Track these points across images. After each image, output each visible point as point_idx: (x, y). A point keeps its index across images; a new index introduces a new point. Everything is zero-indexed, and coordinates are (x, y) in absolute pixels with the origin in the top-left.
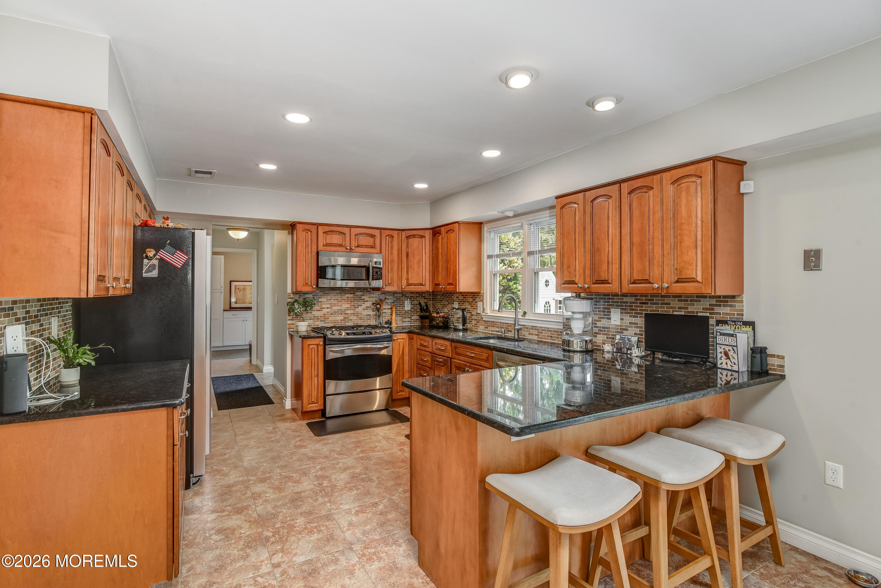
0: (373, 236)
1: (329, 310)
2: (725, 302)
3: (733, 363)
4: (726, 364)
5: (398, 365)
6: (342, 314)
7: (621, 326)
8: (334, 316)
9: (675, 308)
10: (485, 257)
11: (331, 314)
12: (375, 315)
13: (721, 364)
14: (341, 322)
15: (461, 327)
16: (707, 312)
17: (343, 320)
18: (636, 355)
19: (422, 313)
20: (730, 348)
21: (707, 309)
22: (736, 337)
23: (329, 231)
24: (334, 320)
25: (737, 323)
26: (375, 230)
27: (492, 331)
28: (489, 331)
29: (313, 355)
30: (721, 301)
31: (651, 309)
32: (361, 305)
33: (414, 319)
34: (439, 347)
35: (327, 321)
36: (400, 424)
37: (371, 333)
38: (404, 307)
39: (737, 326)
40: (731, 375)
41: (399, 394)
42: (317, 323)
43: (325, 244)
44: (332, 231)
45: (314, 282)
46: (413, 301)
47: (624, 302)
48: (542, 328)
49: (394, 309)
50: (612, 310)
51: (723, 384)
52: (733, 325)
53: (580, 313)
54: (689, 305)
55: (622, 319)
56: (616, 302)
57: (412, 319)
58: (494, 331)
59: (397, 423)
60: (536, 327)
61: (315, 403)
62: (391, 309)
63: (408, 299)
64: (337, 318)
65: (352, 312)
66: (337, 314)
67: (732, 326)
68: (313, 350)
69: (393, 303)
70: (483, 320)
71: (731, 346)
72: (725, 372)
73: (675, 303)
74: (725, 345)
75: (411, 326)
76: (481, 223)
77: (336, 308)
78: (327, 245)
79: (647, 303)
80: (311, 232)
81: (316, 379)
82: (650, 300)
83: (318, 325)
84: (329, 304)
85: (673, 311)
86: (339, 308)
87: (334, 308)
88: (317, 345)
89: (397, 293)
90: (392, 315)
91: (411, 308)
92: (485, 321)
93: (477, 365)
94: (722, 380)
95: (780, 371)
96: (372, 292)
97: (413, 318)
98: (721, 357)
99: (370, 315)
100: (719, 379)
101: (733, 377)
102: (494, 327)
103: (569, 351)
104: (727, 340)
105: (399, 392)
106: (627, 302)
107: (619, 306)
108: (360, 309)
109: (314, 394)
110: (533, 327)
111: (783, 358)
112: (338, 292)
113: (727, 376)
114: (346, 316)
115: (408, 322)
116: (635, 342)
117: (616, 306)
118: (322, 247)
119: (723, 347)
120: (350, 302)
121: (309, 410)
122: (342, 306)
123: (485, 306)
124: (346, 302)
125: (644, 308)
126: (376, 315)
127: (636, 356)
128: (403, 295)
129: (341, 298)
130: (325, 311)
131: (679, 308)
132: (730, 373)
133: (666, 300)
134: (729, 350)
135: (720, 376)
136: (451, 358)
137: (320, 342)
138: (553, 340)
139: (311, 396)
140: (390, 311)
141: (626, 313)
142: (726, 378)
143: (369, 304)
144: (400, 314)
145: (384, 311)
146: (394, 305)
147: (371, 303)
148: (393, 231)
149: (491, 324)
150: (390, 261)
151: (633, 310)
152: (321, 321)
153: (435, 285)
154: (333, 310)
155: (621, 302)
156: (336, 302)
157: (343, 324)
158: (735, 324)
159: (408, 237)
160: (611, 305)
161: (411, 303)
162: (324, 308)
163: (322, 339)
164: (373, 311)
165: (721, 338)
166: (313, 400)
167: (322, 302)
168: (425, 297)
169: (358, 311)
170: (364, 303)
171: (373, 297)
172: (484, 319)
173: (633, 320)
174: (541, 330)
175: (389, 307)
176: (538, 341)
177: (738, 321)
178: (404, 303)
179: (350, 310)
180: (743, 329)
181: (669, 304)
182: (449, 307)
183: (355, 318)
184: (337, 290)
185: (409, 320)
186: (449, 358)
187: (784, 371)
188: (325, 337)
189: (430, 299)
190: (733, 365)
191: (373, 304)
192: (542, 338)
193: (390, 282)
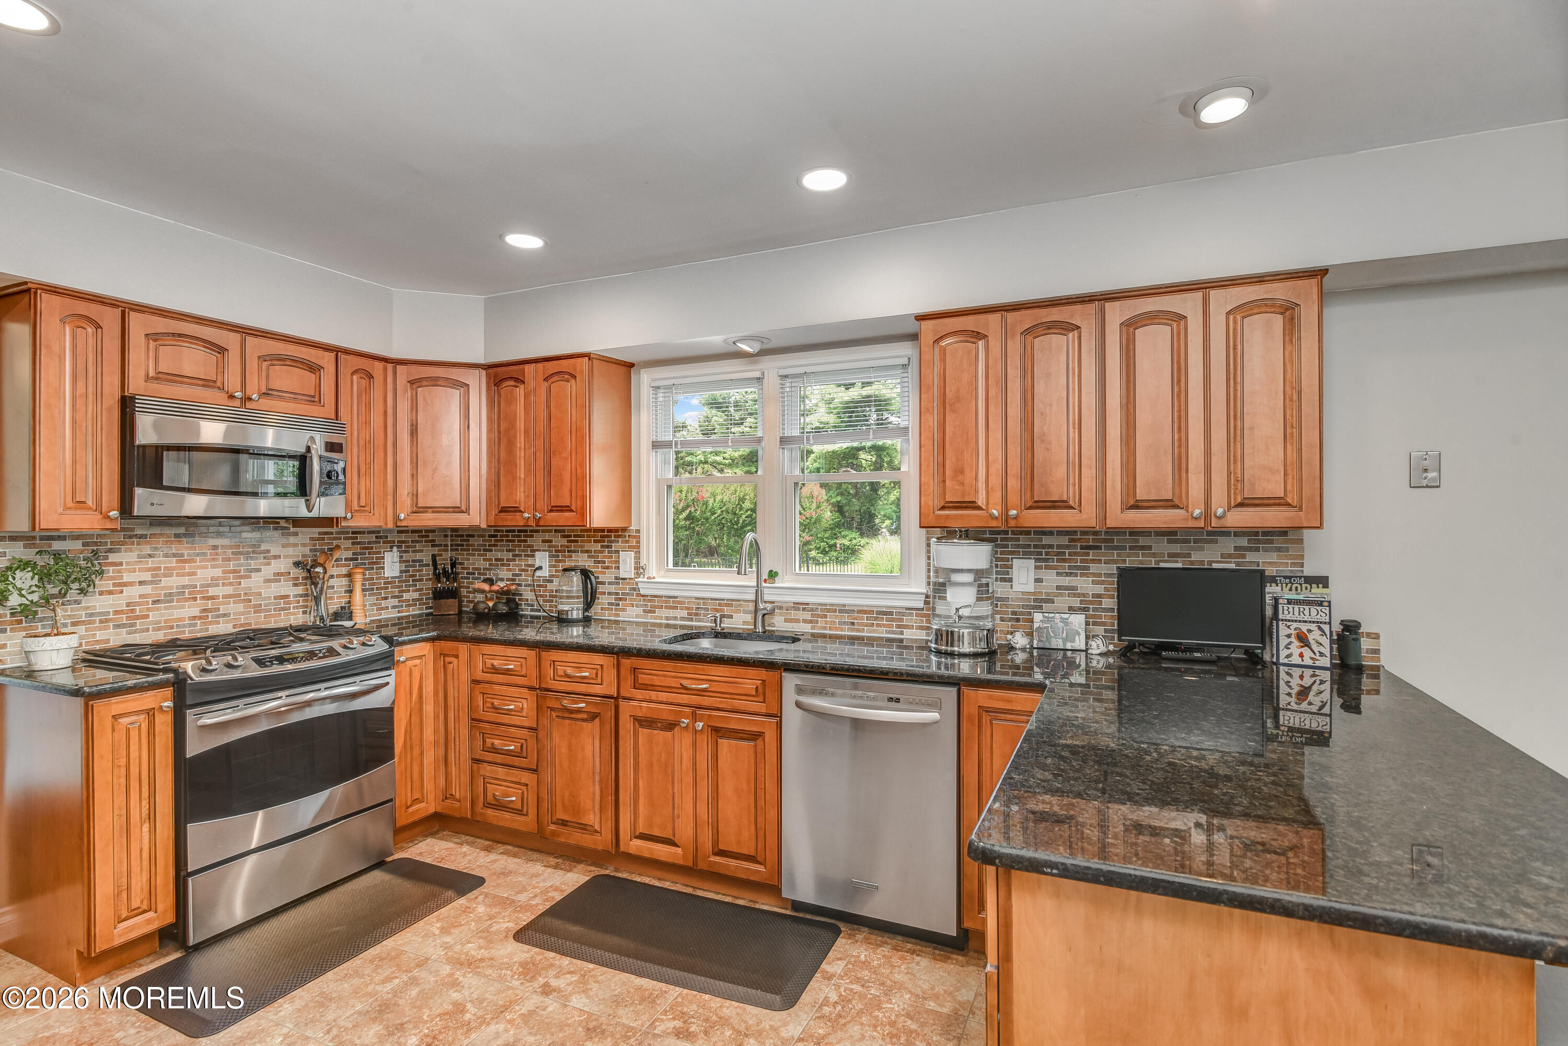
0: (314, 368)
1: (147, 589)
2: (1266, 542)
3: (1318, 654)
4: (1301, 655)
5: (409, 732)
6: (195, 599)
7: (1035, 593)
8: (166, 608)
9: (1162, 555)
10: (645, 445)
11: (154, 602)
12: (301, 596)
13: (1288, 656)
14: (191, 625)
15: (576, 614)
16: (1230, 562)
17: (200, 618)
18: (1098, 652)
19: (439, 582)
20: (1313, 627)
21: (1230, 556)
22: (1329, 606)
23: (168, 334)
24: (166, 621)
25: (1294, 580)
26: (320, 352)
27: (667, 618)
28: (656, 618)
29: (134, 748)
30: (1259, 541)
31: (1133, 561)
32: (259, 570)
33: (409, 600)
34: (570, 671)
35: (141, 624)
36: (462, 901)
37: (332, 652)
38: (383, 568)
39: (1294, 586)
40: (1313, 676)
41: (410, 810)
42: (100, 635)
43: (152, 373)
44: (180, 335)
45: (111, 497)
46: (405, 552)
47: (1044, 547)
48: (826, 605)
49: (358, 578)
50: (1016, 563)
51: (1294, 692)
52: (1287, 584)
53: (969, 571)
54: (1192, 549)
55: (1038, 580)
56: (1023, 546)
57: (403, 601)
58: (675, 618)
59: (450, 901)
60: (808, 604)
61: (145, 912)
62: (349, 575)
63: (395, 549)
64: (177, 613)
65: (229, 590)
66: (178, 601)
67: (1284, 585)
68: (134, 734)
69: (352, 559)
70: (639, 595)
71: (1314, 622)
72: (1296, 672)
73: (1163, 546)
74: (1300, 621)
75: (399, 618)
76: (631, 365)
77: (173, 582)
78: (160, 377)
79: (1099, 548)
80: (98, 326)
81: (146, 828)
82: (1105, 541)
83: (108, 641)
84: (149, 570)
85: (1157, 562)
86: (186, 581)
87: (165, 582)
88: (150, 713)
89: (364, 533)
90: (350, 591)
91: (401, 572)
92: (643, 596)
93: (718, 709)
94: (1290, 687)
95: (1372, 659)
96: (292, 530)
97: (406, 596)
98: (1290, 643)
99: (287, 596)
100: (1282, 683)
101: (1318, 678)
102: (675, 608)
103: (952, 655)
104: (1307, 612)
105: (411, 805)
106: (1051, 546)
107: (1031, 553)
108: (256, 580)
109: (139, 882)
110: (797, 606)
111: (1377, 636)
112: (182, 530)
113: (1301, 677)
114: (210, 604)
115: (394, 607)
116: (1080, 624)
117: (1025, 553)
118: (141, 382)
119: (1295, 625)
120: (223, 560)
121: (117, 942)
122: (194, 574)
123: (643, 562)
124: (208, 560)
125: (1091, 557)
126: (307, 595)
127: (1100, 654)
128: (381, 537)
129: (190, 548)
130: (132, 593)
131: (1170, 555)
132: (1310, 672)
133: (1143, 541)
134: (1310, 631)
135: (1287, 678)
136: (616, 699)
137: (165, 700)
138: (858, 630)
139: (124, 895)
140: (344, 581)
141: (1047, 568)
142: (1300, 682)
143: (282, 565)
144: (373, 589)
145: (332, 582)
146: (356, 566)
147: (291, 561)
148: (371, 361)
149: (666, 602)
150: (362, 442)
151: (1064, 560)
152: (117, 626)
153: (500, 512)
154: (163, 588)
155: (1035, 546)
156: (173, 562)
157: (198, 631)
158: (1290, 582)
159: (415, 383)
160: (1012, 553)
161: (401, 557)
162: (131, 584)
163: (169, 692)
164: (295, 585)
165: (1291, 610)
166: (135, 903)
167: (121, 564)
168: (434, 541)
169: (250, 588)
170: (269, 564)
171: (296, 545)
172: (642, 592)
173: (1066, 581)
174: (822, 610)
175: (344, 571)
176: (813, 635)
177: (1296, 577)
178: (383, 558)
179: (223, 584)
180: (1313, 591)
181: (1150, 548)
182: (516, 565)
183: (240, 607)
184: (179, 525)
185: (395, 602)
186: (611, 697)
187: (1379, 660)
188: (180, 684)
189: (446, 545)
190: (1318, 658)
191: (297, 564)
192: (825, 628)
193: (363, 503)
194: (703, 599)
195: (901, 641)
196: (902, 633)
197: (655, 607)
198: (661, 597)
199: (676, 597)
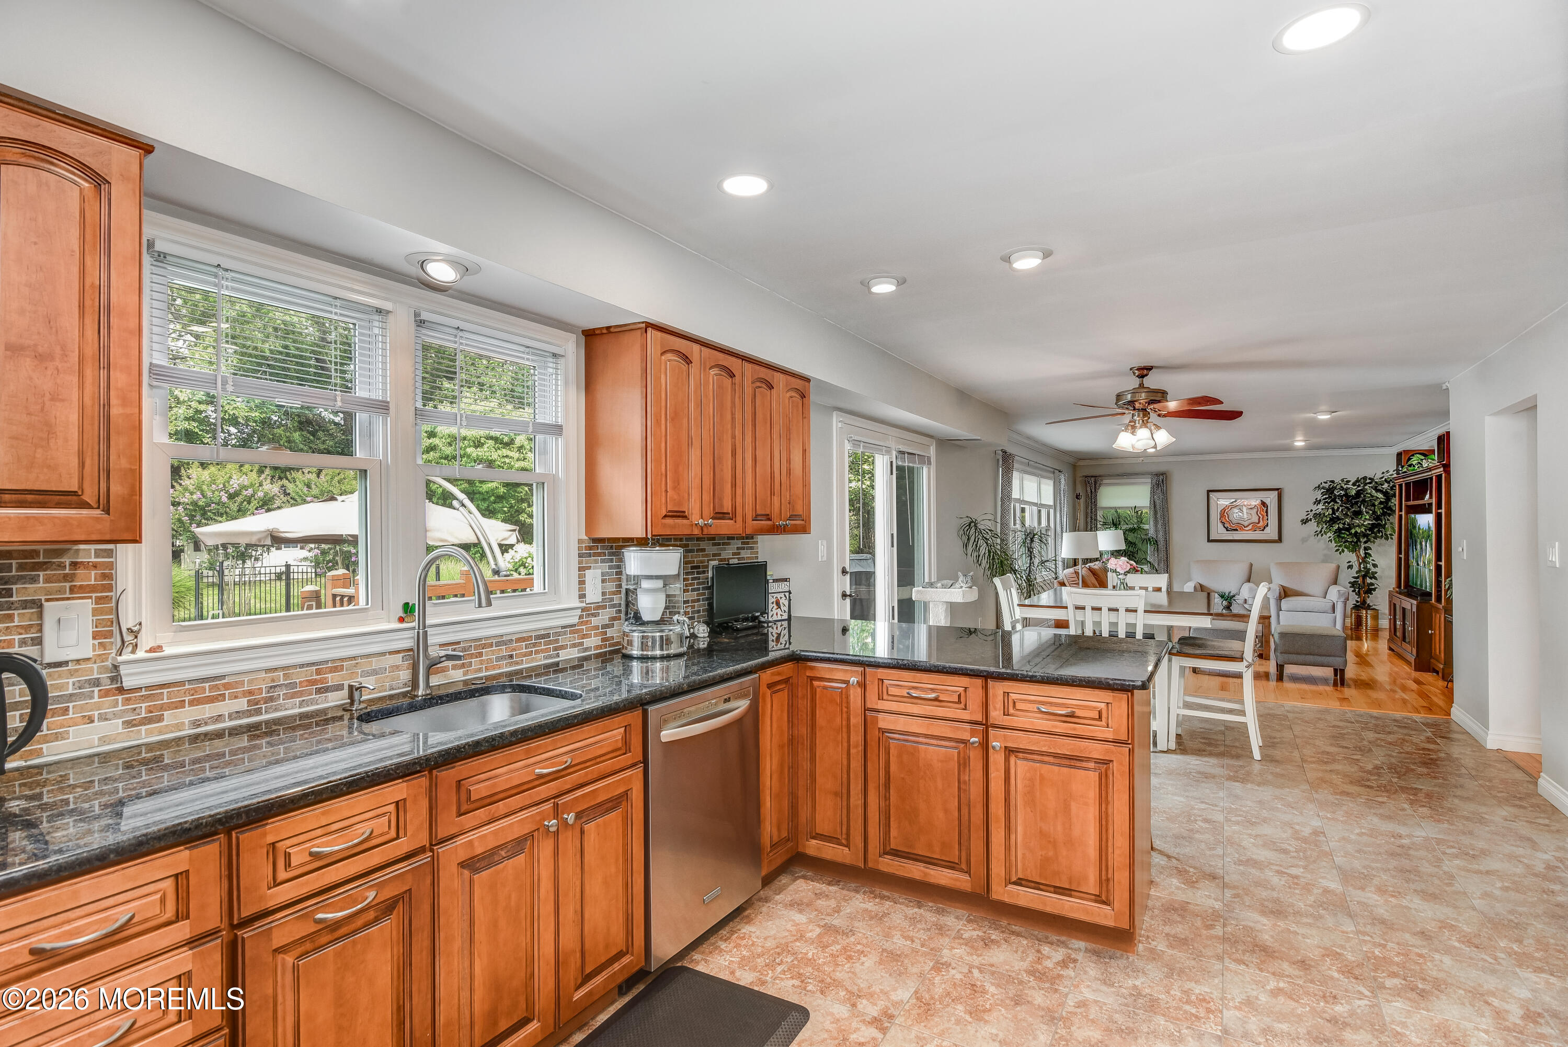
194: (284, 668)
195: (557, 664)
196: (558, 655)
197: (162, 708)
198: (181, 683)
199: (223, 677)
